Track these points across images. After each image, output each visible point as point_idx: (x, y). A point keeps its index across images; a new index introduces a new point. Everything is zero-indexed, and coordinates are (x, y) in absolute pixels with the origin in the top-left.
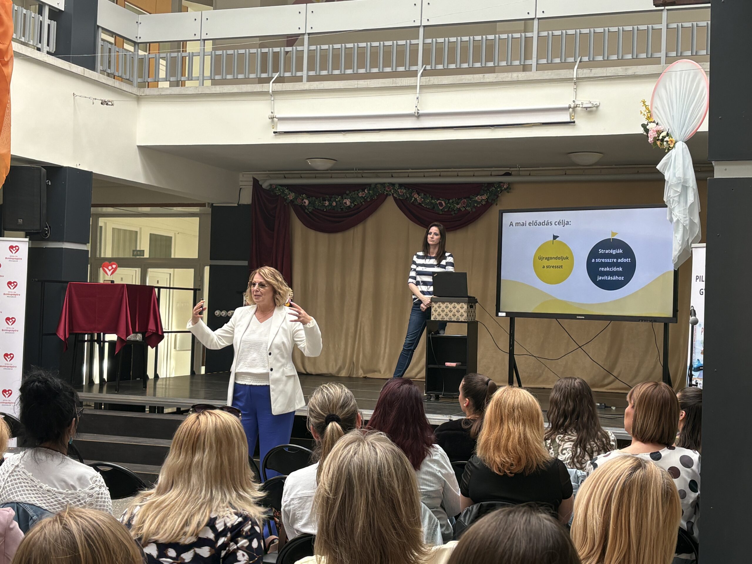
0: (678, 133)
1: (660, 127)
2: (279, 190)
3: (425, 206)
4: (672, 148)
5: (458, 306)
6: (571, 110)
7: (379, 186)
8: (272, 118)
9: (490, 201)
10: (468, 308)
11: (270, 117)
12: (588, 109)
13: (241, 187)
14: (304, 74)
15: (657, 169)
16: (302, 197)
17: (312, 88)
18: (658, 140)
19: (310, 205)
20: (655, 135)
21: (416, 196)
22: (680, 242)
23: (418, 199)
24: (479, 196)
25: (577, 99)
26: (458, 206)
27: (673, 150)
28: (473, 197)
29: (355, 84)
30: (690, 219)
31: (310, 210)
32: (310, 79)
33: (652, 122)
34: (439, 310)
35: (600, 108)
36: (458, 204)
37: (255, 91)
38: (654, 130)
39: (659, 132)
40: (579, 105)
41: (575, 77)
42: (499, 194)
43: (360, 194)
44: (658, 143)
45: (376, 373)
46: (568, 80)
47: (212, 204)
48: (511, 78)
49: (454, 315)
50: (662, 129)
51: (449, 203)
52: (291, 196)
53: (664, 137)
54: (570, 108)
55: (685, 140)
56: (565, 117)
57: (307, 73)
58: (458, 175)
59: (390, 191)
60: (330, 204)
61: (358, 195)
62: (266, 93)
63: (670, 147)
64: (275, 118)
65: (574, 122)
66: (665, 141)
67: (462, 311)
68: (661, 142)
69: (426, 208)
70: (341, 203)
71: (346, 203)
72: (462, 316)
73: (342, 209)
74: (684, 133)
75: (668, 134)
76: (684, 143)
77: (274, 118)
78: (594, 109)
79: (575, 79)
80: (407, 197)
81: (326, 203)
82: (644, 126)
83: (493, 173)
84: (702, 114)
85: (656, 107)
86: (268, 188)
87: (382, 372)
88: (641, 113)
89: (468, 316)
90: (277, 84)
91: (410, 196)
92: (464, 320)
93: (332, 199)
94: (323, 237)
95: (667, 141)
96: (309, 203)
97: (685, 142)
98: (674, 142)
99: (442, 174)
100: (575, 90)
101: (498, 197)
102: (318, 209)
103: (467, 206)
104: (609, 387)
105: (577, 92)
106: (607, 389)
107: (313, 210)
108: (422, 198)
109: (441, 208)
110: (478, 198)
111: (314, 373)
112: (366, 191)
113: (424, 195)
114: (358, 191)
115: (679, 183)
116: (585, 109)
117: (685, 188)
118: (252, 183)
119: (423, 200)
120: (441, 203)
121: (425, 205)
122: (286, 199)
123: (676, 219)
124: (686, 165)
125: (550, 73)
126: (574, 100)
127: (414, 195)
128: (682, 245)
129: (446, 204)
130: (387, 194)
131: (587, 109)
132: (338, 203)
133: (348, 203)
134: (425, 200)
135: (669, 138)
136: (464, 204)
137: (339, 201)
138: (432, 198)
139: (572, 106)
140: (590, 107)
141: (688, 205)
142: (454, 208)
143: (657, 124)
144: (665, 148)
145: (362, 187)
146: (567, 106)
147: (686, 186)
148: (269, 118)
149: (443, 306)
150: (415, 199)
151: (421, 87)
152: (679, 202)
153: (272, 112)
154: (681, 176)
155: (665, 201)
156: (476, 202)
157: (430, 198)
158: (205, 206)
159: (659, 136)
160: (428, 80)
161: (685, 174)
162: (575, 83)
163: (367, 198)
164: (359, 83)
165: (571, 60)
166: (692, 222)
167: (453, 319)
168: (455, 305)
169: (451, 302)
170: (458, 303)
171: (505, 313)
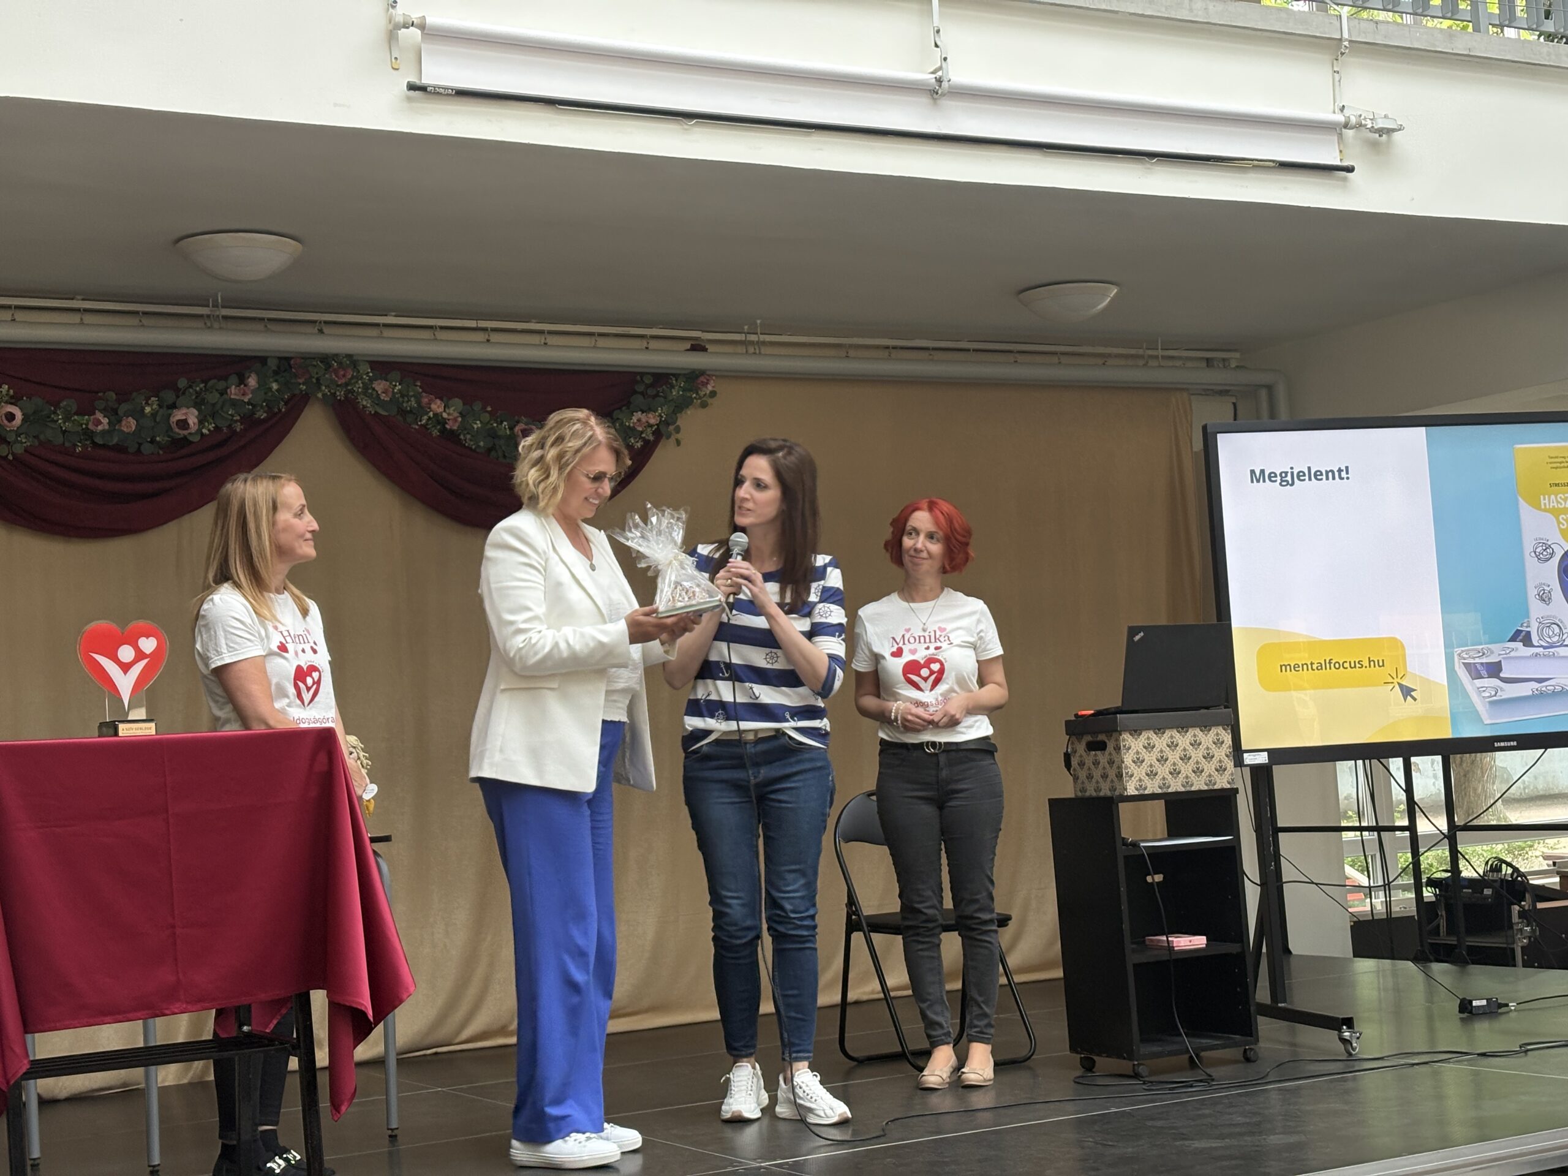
3: (467, 441)
16: (1, 393)
19: (26, 427)
21: (437, 406)
23: (445, 415)
24: (638, 415)
28: (621, 415)
40: (1367, 119)
41: (1346, 35)
49: (1198, 772)
54: (1345, 125)
56: (1332, 156)
58: (545, 344)
60: (116, 427)
61: (223, 392)
64: (422, 27)
65: (1350, 169)
69: (470, 446)
70: (158, 423)
71: (183, 424)
73: (162, 447)
77: (412, 25)
79: (1346, 43)
80: (405, 408)
81: (99, 423)
83: (654, 345)
89: (1234, 769)
91: (419, 402)
93: (126, 408)
96: (26, 419)
99: (495, 336)
100: (1334, 75)
102: (50, 445)
108: (458, 414)
110: (640, 420)
112: (252, 381)
113: (466, 403)
114: (223, 379)
119: (461, 419)
121: (471, 438)
127: (428, 403)
132: (150, 423)
133: (194, 424)
134: (468, 421)
137: (154, 415)
138: (492, 414)
140: (1387, 131)
145: (239, 365)
150: (438, 416)
162: (1341, 56)
163: (255, 407)
167: (1195, 783)
168: (1195, 736)
169: (1182, 728)
170: (1205, 727)
171: (1266, 754)
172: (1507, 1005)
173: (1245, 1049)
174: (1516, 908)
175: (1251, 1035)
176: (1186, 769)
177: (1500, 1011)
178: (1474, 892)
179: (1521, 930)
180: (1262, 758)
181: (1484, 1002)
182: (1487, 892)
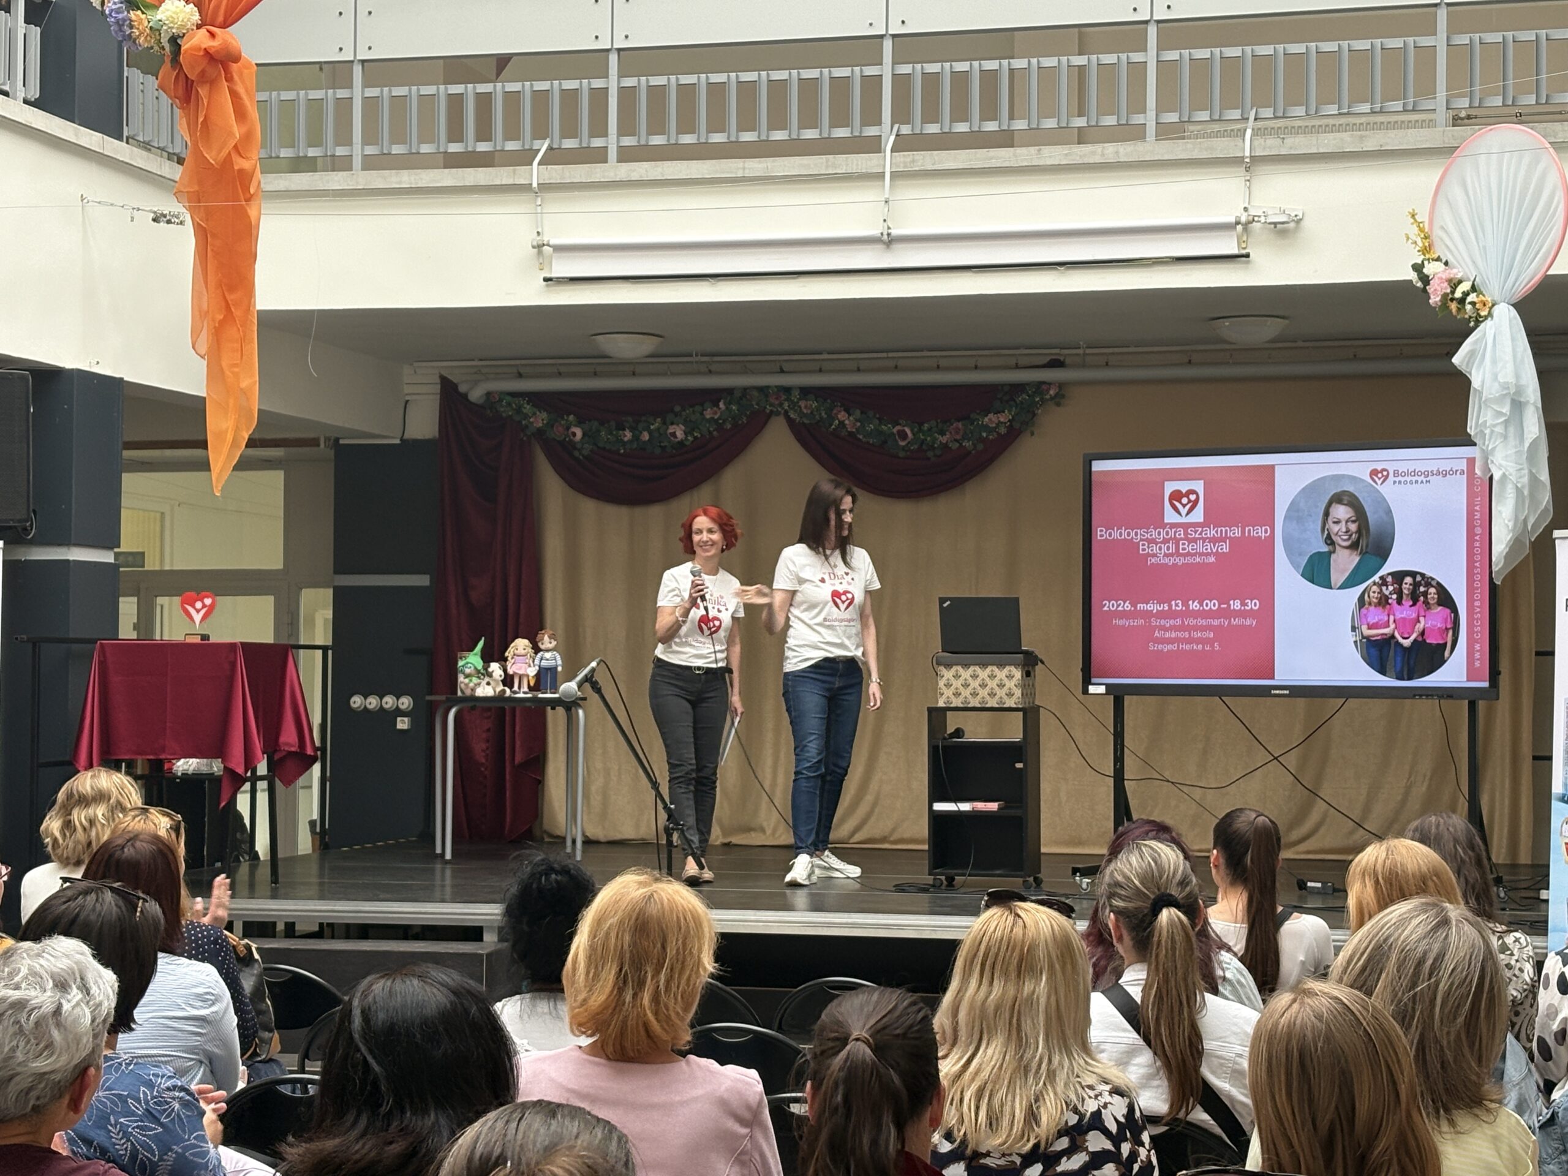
0: (1497, 287)
1: (1455, 271)
2: (509, 404)
3: (864, 440)
4: (1486, 318)
5: (1001, 674)
6: (1239, 227)
7: (755, 393)
8: (539, 247)
9: (1017, 425)
10: (1022, 677)
11: (535, 243)
12: (1278, 226)
13: (407, 398)
14: (612, 142)
15: (1453, 364)
16: (567, 420)
17: (635, 176)
18: (1452, 300)
19: (586, 438)
20: (1446, 288)
21: (842, 416)
22: (1511, 524)
23: (847, 422)
24: (991, 416)
25: (1252, 204)
26: (944, 439)
27: (1489, 322)
28: (978, 417)
29: (738, 169)
30: (1531, 472)
31: (585, 452)
32: (626, 155)
33: (1433, 260)
34: (957, 684)
35: (1303, 223)
36: (942, 433)
37: (498, 183)
38: (1442, 279)
39: (1455, 284)
40: (1259, 216)
41: (1247, 154)
42: (1038, 409)
43: (708, 414)
44: (1453, 306)
45: (753, 834)
46: (1235, 161)
47: (337, 440)
48: (1103, 155)
49: (992, 694)
50: (1459, 276)
51: (920, 430)
52: (539, 419)
53: (1466, 294)
54: (1238, 223)
55: (1514, 301)
56: (1229, 247)
57: (618, 141)
58: (938, 367)
59: (781, 405)
60: (636, 438)
61: (702, 414)
62: (526, 188)
63: (1480, 317)
64: (548, 245)
65: (1247, 256)
66: (1470, 303)
67: (1010, 684)
68: (1459, 303)
69: (868, 443)
70: (661, 434)
71: (674, 434)
72: (1010, 695)
73: (663, 448)
74: (1511, 285)
75: (1474, 289)
76: (1511, 308)
77: (544, 245)
78: (1292, 225)
79: (1248, 160)
80: (821, 418)
81: (625, 436)
82: (1418, 268)
83: (1023, 361)
84: (1551, 246)
85: (1442, 228)
86: (481, 402)
87: (769, 832)
88: (1408, 238)
89: (1022, 695)
90: (549, 167)
91: (829, 416)
92: (1015, 706)
93: (640, 426)
94: (618, 515)
95: (1473, 304)
96: (584, 435)
97: (1512, 305)
98: (1490, 305)
99: (901, 363)
100: (1248, 183)
101: (1034, 415)
102: (604, 449)
103: (964, 438)
104: (1303, 847)
105: (1253, 188)
106: (1298, 853)
107: (591, 451)
108: (857, 420)
109: (902, 443)
110: (991, 419)
111: (602, 839)
112: (721, 405)
113: (862, 413)
114: (702, 405)
115: (1506, 395)
116: (1273, 226)
117: (1518, 406)
118: (437, 388)
119: (859, 424)
120: (904, 430)
121: (864, 437)
122: (527, 426)
123: (1501, 473)
124: (1519, 355)
125: (1189, 146)
126: (1246, 205)
127: (836, 414)
128: (1513, 530)
129: (914, 434)
130: (771, 411)
131: (1275, 227)
132: (656, 435)
133: (680, 435)
134: (863, 426)
135: (1477, 296)
136: (957, 433)
137: (658, 429)
138: (880, 419)
139: (1243, 219)
140: (1283, 223)
141: (1527, 445)
142: (934, 443)
143: (1446, 264)
144: (1467, 316)
145: (712, 396)
146: (1233, 220)
147: (1520, 402)
148: (534, 247)
149: (966, 674)
150: (842, 423)
151: (895, 175)
152: (1505, 437)
153: (538, 233)
154: (1511, 379)
155: (1472, 434)
156: (987, 426)
157: (878, 422)
158: (318, 445)
159: (1453, 292)
160: (908, 160)
161: (1518, 376)
162: (1248, 169)
163: (724, 421)
164: (746, 165)
165: (1236, 114)
166: (1534, 480)
167: (990, 702)
169: (983, 666)
170: (1001, 666)
171: (1104, 687)
176: (983, 693)
180: (1102, 690)
181: (1319, 885)
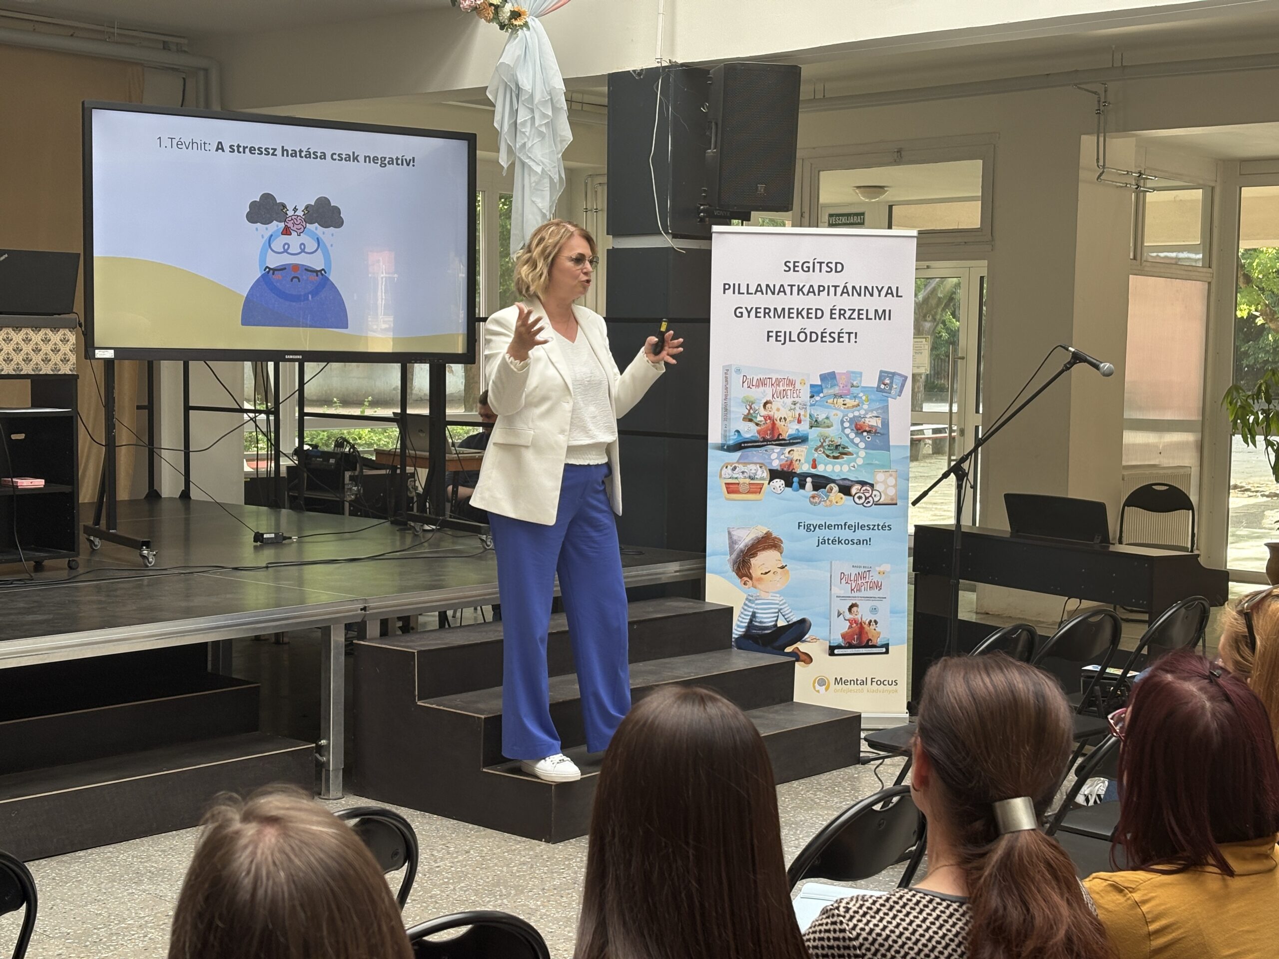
10: (76, 340)
34: (8, 348)
49: (46, 360)
53: (503, 3)
63: (515, 25)
68: (495, 9)
92: (70, 372)
95: (514, 13)
98: (526, 16)
135: (515, 6)
149: (17, 337)
167: (43, 369)
168: (46, 334)
169: (36, 328)
170: (55, 328)
171: (112, 351)
172: (290, 538)
173: (69, 561)
174: (347, 474)
175: (74, 551)
176: (37, 358)
177: (284, 542)
178: (323, 461)
179: (350, 489)
180: (110, 354)
181: (273, 536)
182: (332, 461)
